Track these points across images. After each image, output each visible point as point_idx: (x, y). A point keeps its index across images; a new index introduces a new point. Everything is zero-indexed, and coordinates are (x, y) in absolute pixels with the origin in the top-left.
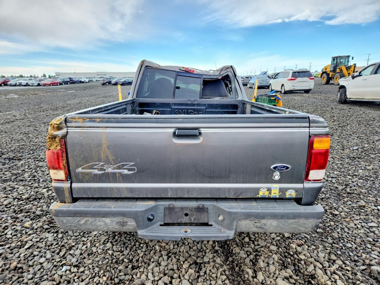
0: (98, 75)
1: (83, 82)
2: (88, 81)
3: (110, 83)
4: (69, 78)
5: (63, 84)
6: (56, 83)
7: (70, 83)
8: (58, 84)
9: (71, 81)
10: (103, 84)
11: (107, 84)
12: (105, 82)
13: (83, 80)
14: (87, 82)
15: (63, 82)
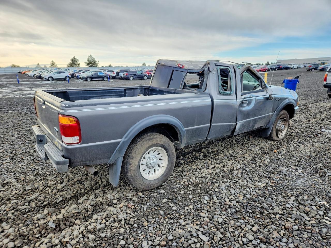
0: (319, 61)
1: (292, 69)
2: (297, 67)
3: (316, 69)
4: (278, 65)
5: (271, 70)
6: (265, 70)
7: (277, 70)
8: (266, 71)
9: (280, 67)
10: (309, 70)
11: (313, 70)
12: (311, 68)
13: (291, 67)
14: (295, 69)
15: (271, 69)
